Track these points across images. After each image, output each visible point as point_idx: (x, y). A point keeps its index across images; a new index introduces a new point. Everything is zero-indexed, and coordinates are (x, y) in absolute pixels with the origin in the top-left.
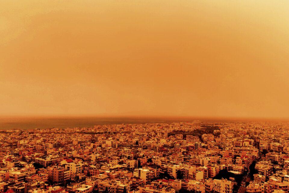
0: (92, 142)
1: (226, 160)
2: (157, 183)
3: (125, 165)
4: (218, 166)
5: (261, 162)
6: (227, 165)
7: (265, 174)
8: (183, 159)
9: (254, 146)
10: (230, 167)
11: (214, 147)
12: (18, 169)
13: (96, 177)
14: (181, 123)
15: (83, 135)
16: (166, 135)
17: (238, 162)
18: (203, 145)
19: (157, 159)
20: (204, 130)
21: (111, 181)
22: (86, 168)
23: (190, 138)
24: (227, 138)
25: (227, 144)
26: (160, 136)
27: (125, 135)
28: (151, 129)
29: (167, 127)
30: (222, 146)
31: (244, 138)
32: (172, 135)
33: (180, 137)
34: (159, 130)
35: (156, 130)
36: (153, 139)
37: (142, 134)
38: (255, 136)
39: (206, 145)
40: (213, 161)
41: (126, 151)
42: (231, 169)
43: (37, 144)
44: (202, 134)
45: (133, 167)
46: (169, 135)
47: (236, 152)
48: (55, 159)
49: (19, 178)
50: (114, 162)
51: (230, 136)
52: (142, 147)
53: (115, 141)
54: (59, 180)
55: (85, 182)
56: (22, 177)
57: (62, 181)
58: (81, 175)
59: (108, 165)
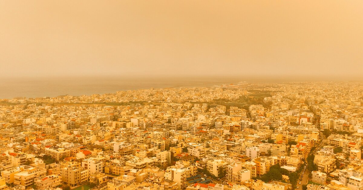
0: (114, 120)
1: (278, 147)
2: (193, 188)
3: (155, 159)
4: (269, 161)
5: (322, 150)
6: (280, 157)
7: (326, 171)
8: (226, 147)
9: (313, 124)
10: (283, 160)
11: (264, 127)
12: (25, 168)
13: (120, 180)
14: (224, 86)
15: (103, 107)
16: (205, 106)
17: (294, 152)
18: (250, 123)
19: (194, 149)
20: (252, 97)
21: (139, 186)
22: (107, 163)
23: (235, 111)
24: (280, 111)
25: (280, 122)
26: (197, 108)
27: (154, 107)
29: (206, 93)
30: (274, 125)
31: (302, 111)
32: (213, 107)
33: (222, 109)
34: (196, 97)
35: (193, 98)
36: (189, 115)
37: (175, 105)
38: (315, 106)
39: (254, 124)
40: (263, 151)
41: (156, 135)
42: (284, 163)
43: (47, 122)
44: (250, 104)
45: (165, 161)
46: (209, 107)
47: (292, 135)
48: (69, 151)
49: (27, 181)
50: (142, 154)
51: (285, 106)
52: (176, 126)
53: (143, 118)
54: (76, 183)
55: (107, 188)
56: (30, 180)
57: (79, 183)
58: (101, 176)
59: (134, 159)
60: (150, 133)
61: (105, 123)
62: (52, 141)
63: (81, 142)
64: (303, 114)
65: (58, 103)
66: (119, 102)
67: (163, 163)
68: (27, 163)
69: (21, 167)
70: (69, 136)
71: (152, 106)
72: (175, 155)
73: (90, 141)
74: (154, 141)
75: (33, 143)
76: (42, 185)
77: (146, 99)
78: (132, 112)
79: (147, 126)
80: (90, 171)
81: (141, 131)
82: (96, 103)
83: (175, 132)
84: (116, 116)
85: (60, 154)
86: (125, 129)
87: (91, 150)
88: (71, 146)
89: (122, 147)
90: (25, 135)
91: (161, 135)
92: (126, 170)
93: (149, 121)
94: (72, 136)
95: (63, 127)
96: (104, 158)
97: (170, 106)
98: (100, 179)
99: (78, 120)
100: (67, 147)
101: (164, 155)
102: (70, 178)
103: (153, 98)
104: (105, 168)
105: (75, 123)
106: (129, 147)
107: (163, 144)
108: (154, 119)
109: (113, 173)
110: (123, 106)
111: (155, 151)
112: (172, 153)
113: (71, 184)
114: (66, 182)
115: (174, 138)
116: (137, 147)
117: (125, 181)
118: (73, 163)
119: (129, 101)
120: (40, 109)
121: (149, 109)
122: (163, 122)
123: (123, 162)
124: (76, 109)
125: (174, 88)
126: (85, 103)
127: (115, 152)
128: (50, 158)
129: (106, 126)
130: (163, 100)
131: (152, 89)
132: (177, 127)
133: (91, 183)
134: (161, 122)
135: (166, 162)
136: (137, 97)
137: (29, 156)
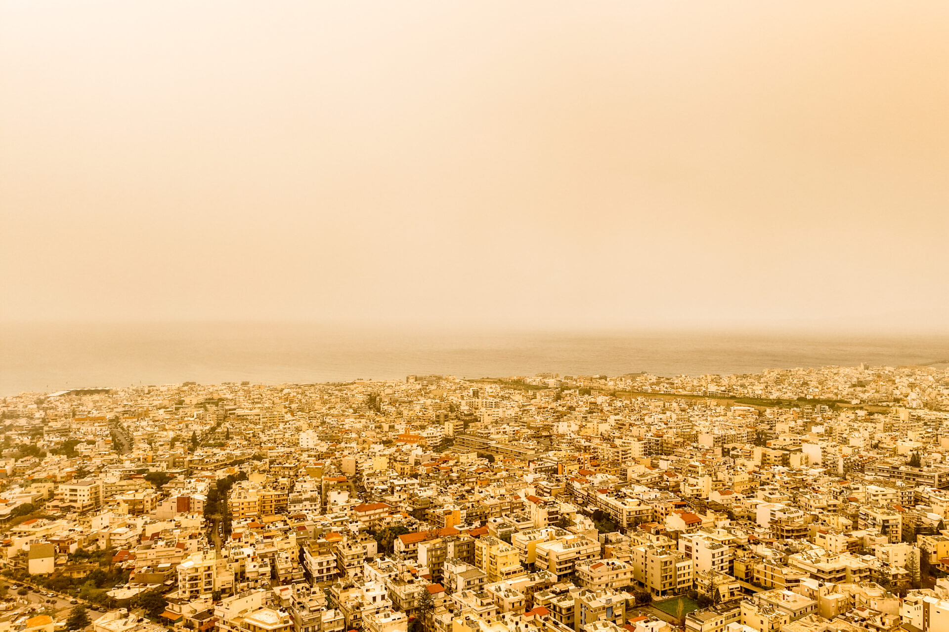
0: (758, 443)
3: (871, 563)
12: (558, 534)
13: (774, 601)
15: (728, 407)
22: (740, 553)
27: (869, 418)
41: (874, 496)
43: (601, 435)
45: (903, 571)
48: (649, 507)
49: (560, 563)
50: (833, 542)
52: (937, 478)
53: (835, 446)
54: (664, 587)
55: (740, 614)
56: (566, 562)
57: (673, 589)
58: (725, 581)
59: (812, 553)
60: (855, 489)
61: (734, 449)
62: (612, 479)
63: (676, 490)
65: (624, 391)
66: (771, 397)
67: (895, 576)
68: (562, 523)
69: (549, 530)
70: (650, 471)
71: (861, 413)
72: (934, 560)
73: (697, 490)
74: (869, 512)
75: (573, 479)
76: (592, 578)
77: (845, 393)
78: (806, 427)
79: (847, 469)
80: (697, 565)
81: (833, 482)
82: (712, 396)
83: (932, 495)
84: (763, 433)
85: (630, 512)
86: (786, 469)
87: (700, 512)
88: (653, 496)
89: (779, 515)
90: (556, 459)
91: (890, 496)
92: (789, 577)
93: (854, 454)
94: (655, 473)
95: (636, 449)
96: (731, 537)
97: (919, 419)
98: (723, 590)
99: (670, 436)
100: (646, 497)
101: (898, 555)
102: (652, 575)
103: (864, 392)
104: (736, 564)
105: (662, 443)
106: (798, 517)
107: (894, 521)
108: (867, 450)
109: (755, 580)
110: (780, 408)
111: (870, 539)
112: (925, 554)
113: (653, 589)
114: (643, 581)
115: (931, 511)
116: (820, 522)
117: (788, 606)
118: (658, 539)
119: (797, 397)
120: (587, 403)
121: (854, 421)
122: (895, 461)
123: (781, 555)
124: (664, 407)
125: (931, 368)
126: (685, 396)
127: (759, 526)
128: (608, 519)
129: (738, 456)
130: (897, 400)
131: (862, 367)
132: (940, 481)
133: (699, 595)
134: (891, 462)
135: (906, 574)
136: (820, 387)
137: (566, 508)
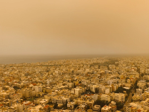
0: (47, 72)
1: (122, 80)
2: (84, 96)
3: (66, 86)
4: (117, 85)
5: (141, 81)
6: (122, 84)
7: (142, 88)
8: (98, 81)
9: (137, 71)
10: (124, 85)
11: (115, 73)
12: (5, 91)
13: (50, 94)
14: (98, 58)
15: (42, 67)
16: (89, 66)
17: (128, 82)
18: (109, 72)
19: (84, 82)
20: (110, 62)
21: (59, 96)
22: (44, 88)
23: (102, 67)
24: (122, 67)
25: (123, 71)
26: (85, 67)
27: (66, 67)
28: (81, 62)
29: (90, 61)
30: (120, 72)
31: (132, 67)
32: (92, 66)
33: (97, 67)
34: (85, 62)
36: (82, 69)
37: (75, 65)
38: (138, 65)
39: (111, 72)
40: (115, 82)
41: (67, 77)
42: (124, 86)
43: (15, 73)
44: (109, 65)
46: (91, 66)
47: (127, 76)
48: (26, 84)
49: (6, 96)
50: (60, 84)
51: (124, 65)
53: (60, 71)
54: (29, 97)
55: (44, 98)
57: (31, 97)
58: (41, 93)
59: (57, 86)
60: (64, 77)
63: (32, 80)
64: (132, 68)
66: (49, 65)
68: (6, 89)
70: (26, 78)
73: (36, 80)
74: (66, 79)
76: (13, 98)
77: (62, 64)
78: (56, 69)
79: (62, 74)
80: (36, 91)
81: (60, 76)
83: (75, 76)
84: (48, 70)
85: (22, 85)
86: (52, 75)
87: (36, 83)
88: (27, 82)
89: (51, 82)
91: (69, 77)
93: (64, 72)
95: (23, 75)
96: (42, 86)
97: (73, 66)
100: (25, 82)
101: (70, 84)
102: (27, 95)
103: (65, 63)
104: (43, 90)
105: (29, 73)
106: (54, 82)
107: (70, 80)
108: (66, 71)
109: (47, 92)
110: (51, 66)
111: (66, 83)
112: (74, 84)
113: (27, 97)
114: (25, 96)
115: (75, 78)
116: (58, 82)
117: (53, 95)
118: (28, 88)
119: (54, 65)
121: (63, 67)
123: (51, 87)
125: (75, 59)
127: (47, 84)
128: (17, 87)
129: (43, 74)
130: (70, 64)
131: (65, 60)
132: (76, 74)
133: (36, 96)
134: (69, 72)
135: (72, 87)
136: (58, 63)
